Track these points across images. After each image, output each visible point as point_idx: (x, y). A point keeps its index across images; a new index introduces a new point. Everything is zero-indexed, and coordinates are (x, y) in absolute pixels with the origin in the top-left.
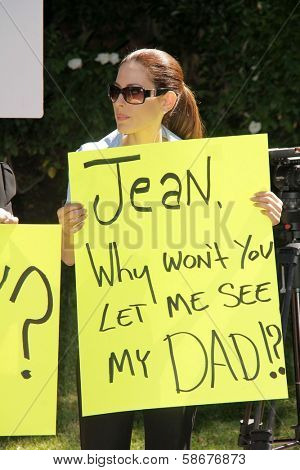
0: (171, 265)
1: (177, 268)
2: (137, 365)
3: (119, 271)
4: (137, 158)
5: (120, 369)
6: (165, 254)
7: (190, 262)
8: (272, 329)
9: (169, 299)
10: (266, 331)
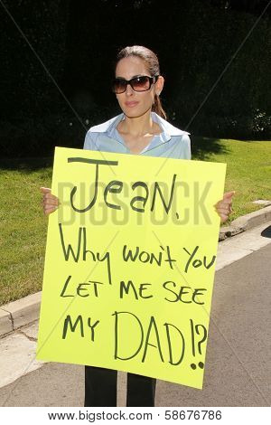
0: (128, 256)
1: (133, 260)
2: (87, 330)
3: (85, 252)
4: (115, 163)
5: (73, 330)
6: (125, 247)
7: (144, 257)
8: (200, 328)
9: (122, 284)
10: (194, 329)
